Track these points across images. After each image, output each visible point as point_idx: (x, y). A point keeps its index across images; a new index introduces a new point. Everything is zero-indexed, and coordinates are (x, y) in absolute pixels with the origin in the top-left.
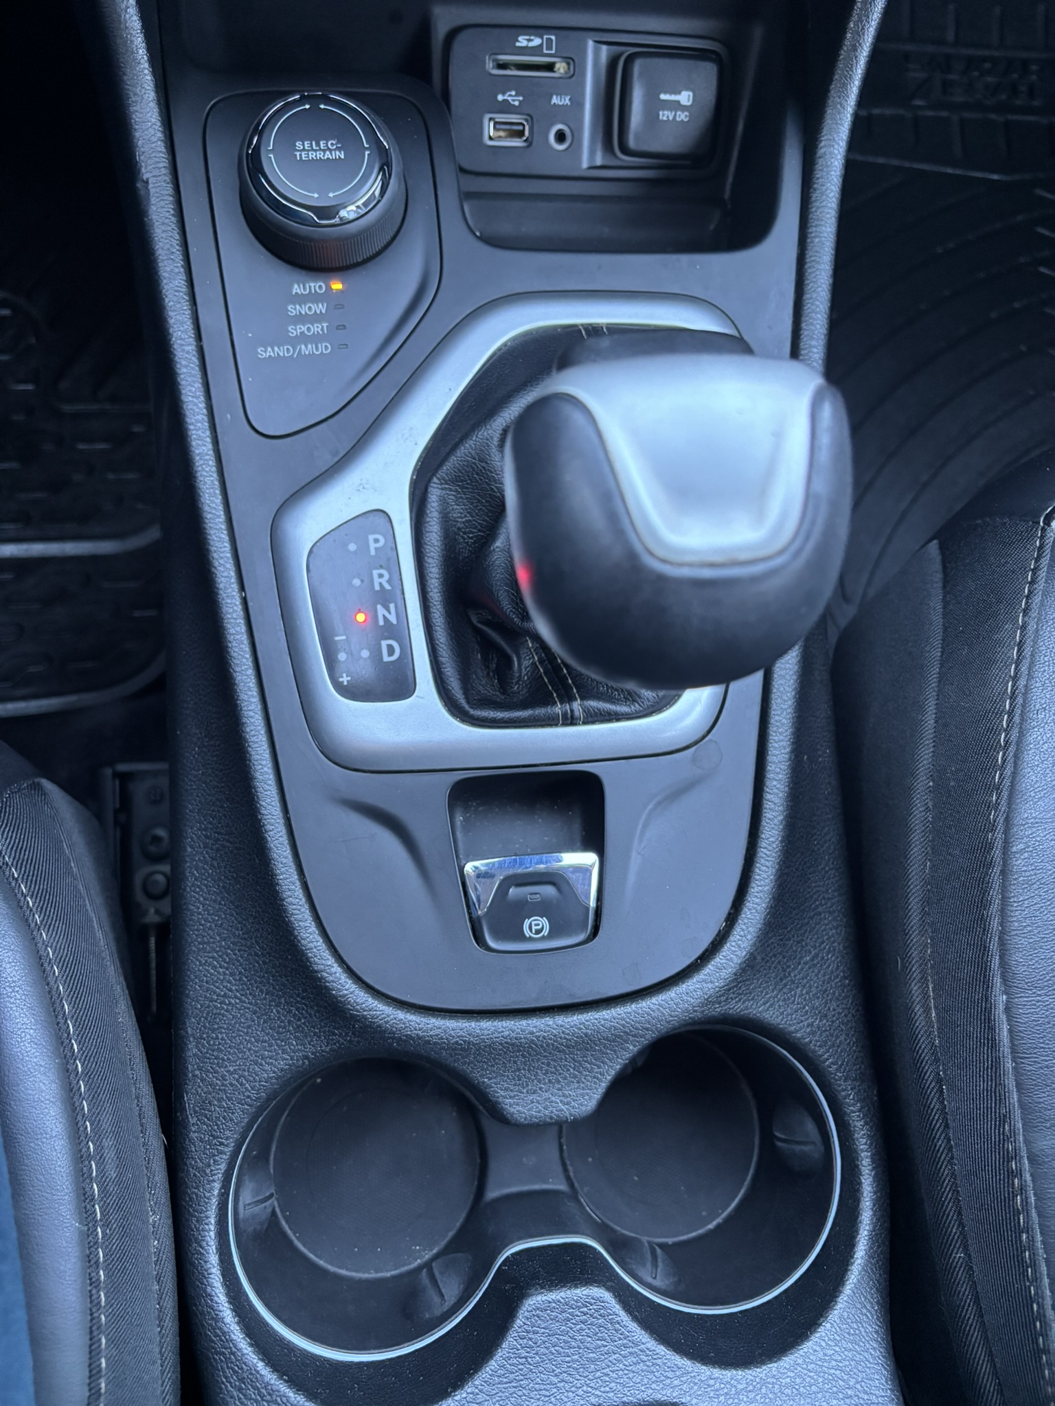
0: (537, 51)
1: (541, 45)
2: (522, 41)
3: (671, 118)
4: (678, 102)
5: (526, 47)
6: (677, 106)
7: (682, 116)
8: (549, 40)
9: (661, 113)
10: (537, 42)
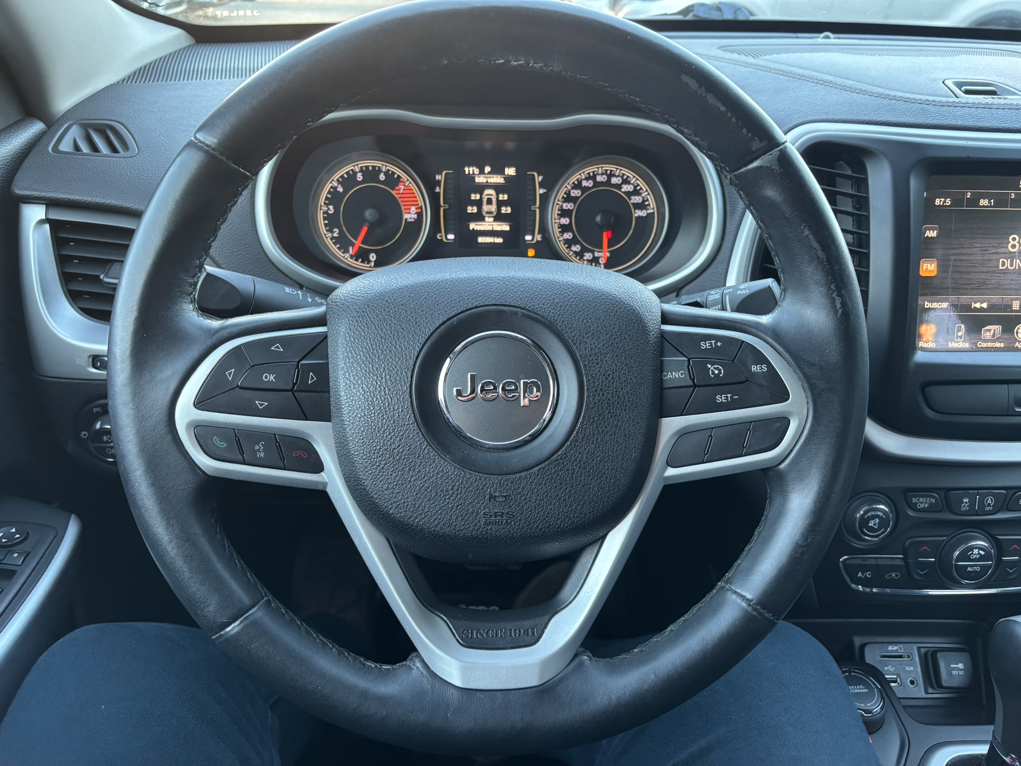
0: (896, 651)
1: (898, 649)
2: (890, 648)
3: (957, 673)
4: (958, 668)
5: (892, 650)
6: (958, 669)
7: (961, 673)
8: (901, 648)
9: (953, 672)
10: (896, 648)
